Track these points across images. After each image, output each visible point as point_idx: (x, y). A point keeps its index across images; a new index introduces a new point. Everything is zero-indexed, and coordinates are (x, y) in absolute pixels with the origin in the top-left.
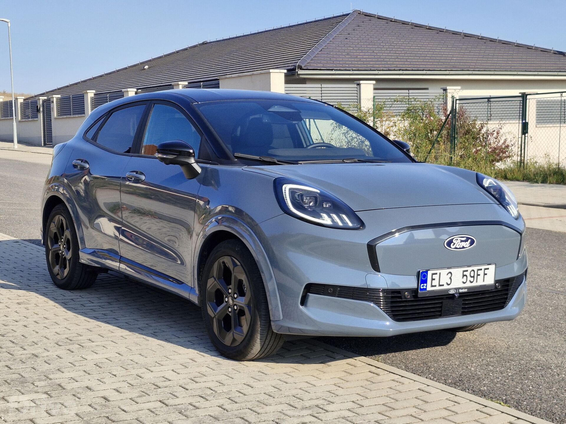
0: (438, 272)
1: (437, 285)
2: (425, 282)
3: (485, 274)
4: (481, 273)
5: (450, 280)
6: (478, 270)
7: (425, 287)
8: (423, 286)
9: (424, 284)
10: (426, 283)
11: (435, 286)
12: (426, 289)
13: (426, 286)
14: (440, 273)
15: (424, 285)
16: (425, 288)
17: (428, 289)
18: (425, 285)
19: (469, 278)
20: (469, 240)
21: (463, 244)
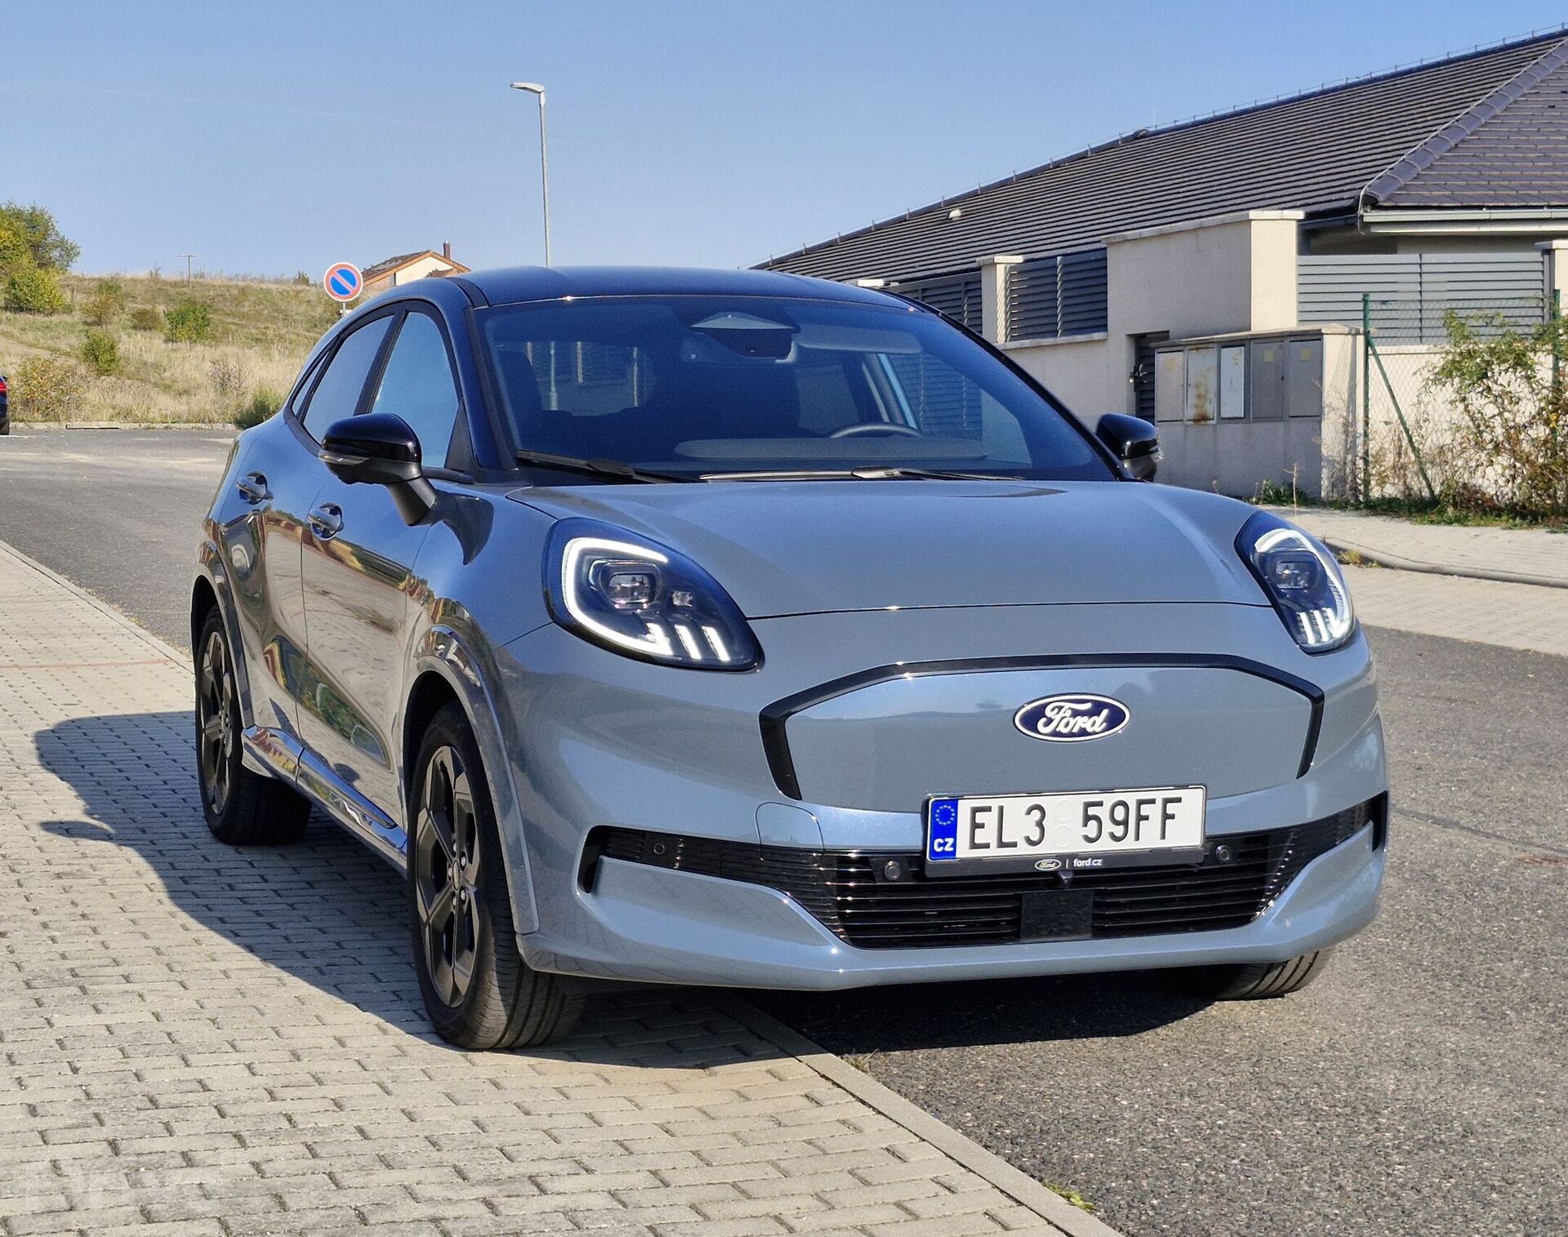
0: (995, 803)
1: (994, 843)
2: (951, 831)
3: (1167, 817)
4: (1154, 812)
5: (1037, 830)
6: (1140, 803)
7: (948, 848)
8: (940, 845)
9: (947, 840)
10: (953, 834)
11: (987, 846)
12: (953, 853)
13: (954, 845)
14: (1001, 809)
15: (946, 843)
16: (952, 849)
17: (959, 855)
18: (950, 841)
19: (1108, 827)
20: (1105, 712)
21: (1083, 722)
